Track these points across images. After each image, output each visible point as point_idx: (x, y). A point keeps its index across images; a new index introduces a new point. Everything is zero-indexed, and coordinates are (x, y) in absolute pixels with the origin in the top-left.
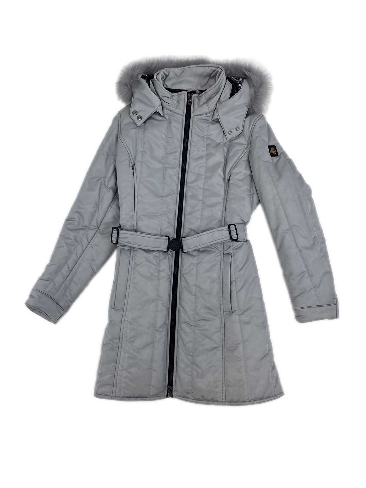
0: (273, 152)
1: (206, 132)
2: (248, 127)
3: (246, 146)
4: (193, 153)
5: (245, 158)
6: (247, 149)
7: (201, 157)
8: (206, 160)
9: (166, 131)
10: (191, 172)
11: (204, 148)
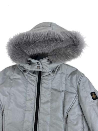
0: (94, 97)
1: (50, 85)
2: (75, 83)
3: (76, 94)
4: (42, 99)
5: (77, 103)
6: (77, 96)
7: (48, 102)
8: (51, 104)
9: (25, 86)
10: (42, 113)
11: (49, 95)
